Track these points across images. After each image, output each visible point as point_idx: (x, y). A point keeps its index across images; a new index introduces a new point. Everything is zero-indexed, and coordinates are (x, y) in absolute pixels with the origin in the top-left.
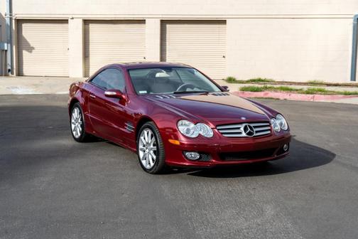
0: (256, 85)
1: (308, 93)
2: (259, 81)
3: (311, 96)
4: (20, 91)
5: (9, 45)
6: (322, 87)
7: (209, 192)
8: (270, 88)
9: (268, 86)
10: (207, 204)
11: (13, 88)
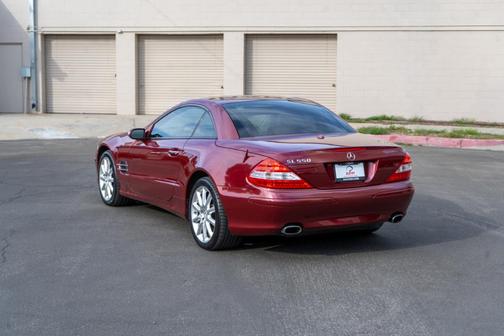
0: (380, 126)
1: (452, 136)
2: (383, 119)
3: (458, 140)
4: (49, 134)
5: (33, 71)
6: (473, 129)
7: (308, 279)
8: (398, 129)
9: (397, 126)
10: (306, 296)
11: (38, 130)
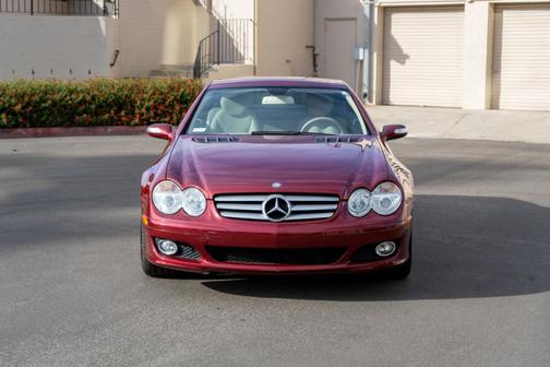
5: (367, 51)
